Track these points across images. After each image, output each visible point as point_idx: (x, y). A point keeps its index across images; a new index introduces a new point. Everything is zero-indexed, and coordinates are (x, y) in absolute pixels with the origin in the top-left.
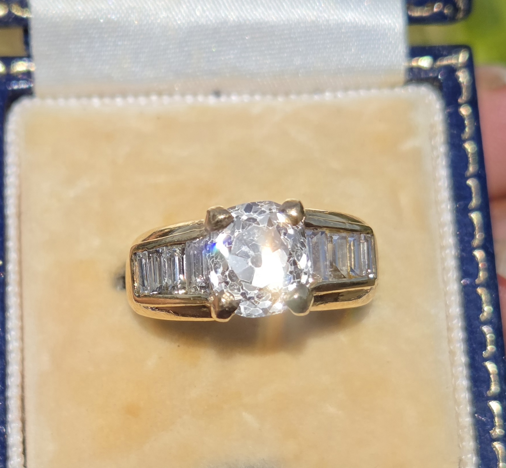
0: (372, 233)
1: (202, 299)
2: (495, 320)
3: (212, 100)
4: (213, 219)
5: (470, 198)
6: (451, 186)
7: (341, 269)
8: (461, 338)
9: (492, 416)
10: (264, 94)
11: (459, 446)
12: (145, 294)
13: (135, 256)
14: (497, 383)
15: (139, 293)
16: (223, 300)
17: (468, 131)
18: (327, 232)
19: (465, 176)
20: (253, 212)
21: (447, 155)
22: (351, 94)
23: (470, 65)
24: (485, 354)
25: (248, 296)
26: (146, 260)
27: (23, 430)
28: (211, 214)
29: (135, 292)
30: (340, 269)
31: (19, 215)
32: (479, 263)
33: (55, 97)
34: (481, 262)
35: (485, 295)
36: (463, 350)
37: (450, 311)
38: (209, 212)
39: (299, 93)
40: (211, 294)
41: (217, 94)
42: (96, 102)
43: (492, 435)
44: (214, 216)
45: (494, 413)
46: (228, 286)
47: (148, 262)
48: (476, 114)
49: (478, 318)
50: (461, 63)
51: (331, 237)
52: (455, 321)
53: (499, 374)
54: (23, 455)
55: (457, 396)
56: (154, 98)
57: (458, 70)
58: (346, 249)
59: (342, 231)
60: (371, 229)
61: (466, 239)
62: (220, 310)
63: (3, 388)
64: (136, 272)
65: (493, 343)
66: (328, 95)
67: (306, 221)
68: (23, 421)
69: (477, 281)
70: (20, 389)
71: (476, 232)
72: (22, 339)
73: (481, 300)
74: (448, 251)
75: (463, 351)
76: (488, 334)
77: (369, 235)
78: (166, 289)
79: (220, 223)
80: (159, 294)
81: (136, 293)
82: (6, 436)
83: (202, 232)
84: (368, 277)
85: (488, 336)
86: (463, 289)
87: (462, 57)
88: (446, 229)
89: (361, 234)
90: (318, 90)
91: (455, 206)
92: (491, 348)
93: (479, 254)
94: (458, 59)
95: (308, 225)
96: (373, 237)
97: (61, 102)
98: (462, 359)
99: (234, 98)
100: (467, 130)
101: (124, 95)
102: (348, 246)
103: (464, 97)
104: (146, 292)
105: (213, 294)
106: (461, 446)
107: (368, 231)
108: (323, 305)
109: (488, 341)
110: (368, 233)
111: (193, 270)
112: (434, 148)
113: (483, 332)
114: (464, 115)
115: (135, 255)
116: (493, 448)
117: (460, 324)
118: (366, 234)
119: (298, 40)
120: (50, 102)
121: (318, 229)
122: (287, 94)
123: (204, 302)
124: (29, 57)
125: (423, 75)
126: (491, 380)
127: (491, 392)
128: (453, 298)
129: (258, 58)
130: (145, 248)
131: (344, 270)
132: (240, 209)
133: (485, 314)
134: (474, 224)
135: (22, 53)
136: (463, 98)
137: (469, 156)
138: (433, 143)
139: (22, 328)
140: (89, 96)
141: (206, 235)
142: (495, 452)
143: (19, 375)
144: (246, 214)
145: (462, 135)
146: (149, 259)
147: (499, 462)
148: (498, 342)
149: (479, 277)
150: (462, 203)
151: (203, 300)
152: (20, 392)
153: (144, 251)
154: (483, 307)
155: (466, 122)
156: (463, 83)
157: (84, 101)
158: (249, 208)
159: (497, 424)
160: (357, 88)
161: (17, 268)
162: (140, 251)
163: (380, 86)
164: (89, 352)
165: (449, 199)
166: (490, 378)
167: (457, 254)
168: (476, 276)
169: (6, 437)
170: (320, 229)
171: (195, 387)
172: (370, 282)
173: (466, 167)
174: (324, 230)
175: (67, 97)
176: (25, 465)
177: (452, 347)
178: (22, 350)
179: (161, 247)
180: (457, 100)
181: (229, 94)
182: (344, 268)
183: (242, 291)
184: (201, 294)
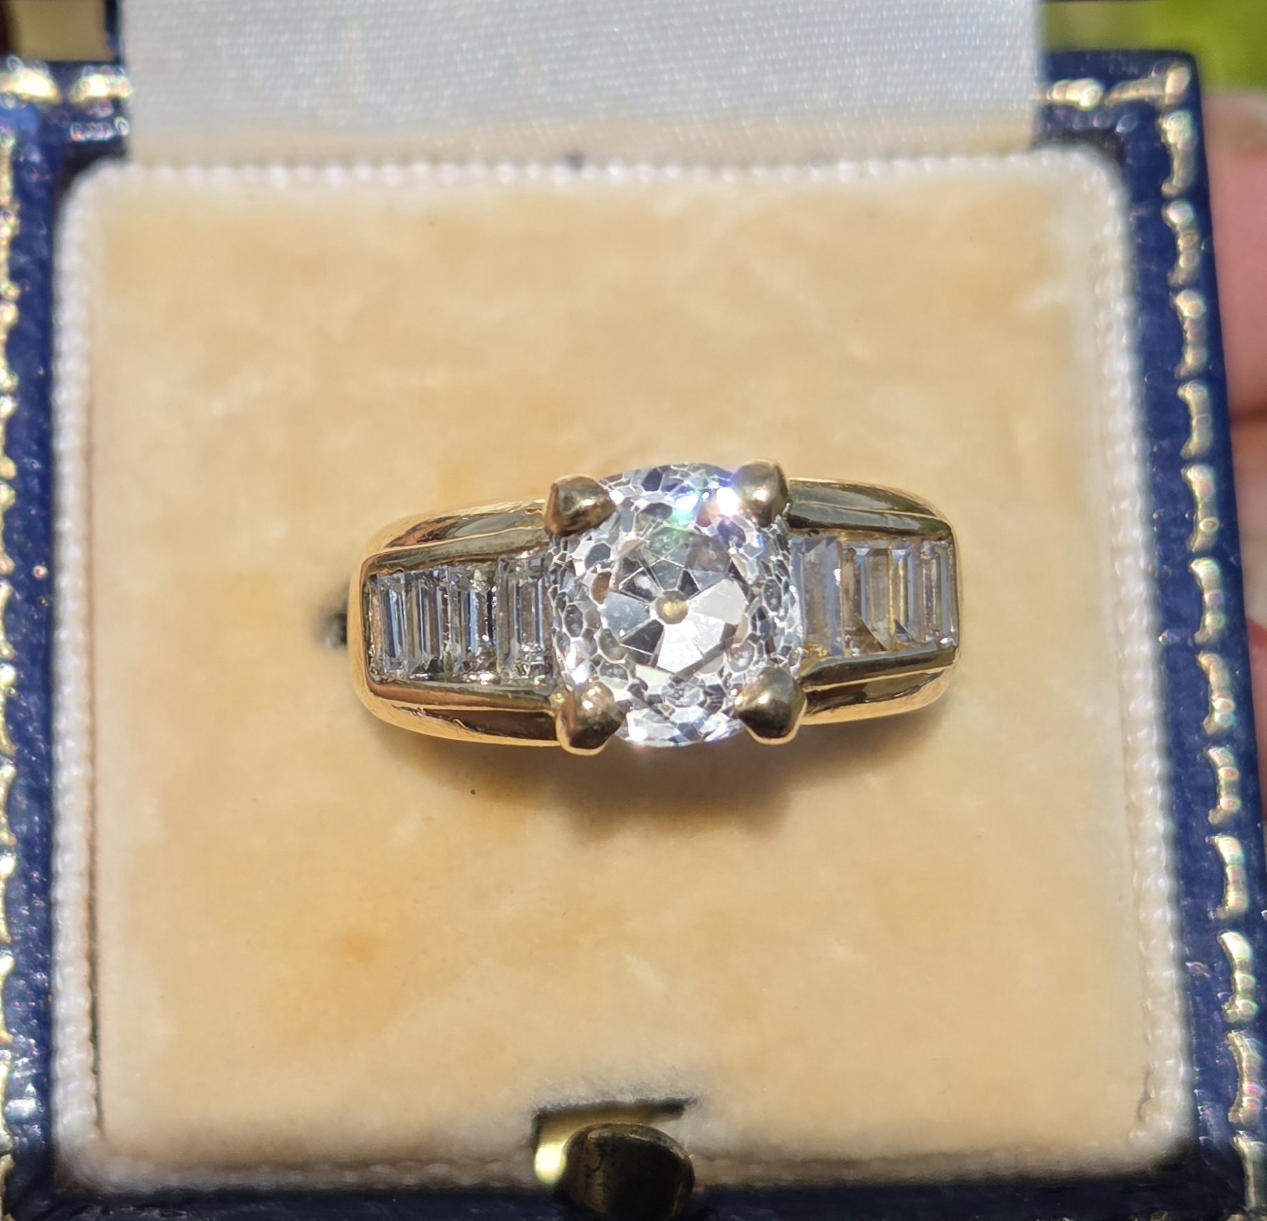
0: (951, 537)
1: (536, 697)
2: (1240, 735)
3: (561, 176)
4: (567, 508)
5: (1186, 432)
6: (1139, 401)
7: (875, 625)
8: (1157, 772)
9: (1229, 969)
10: (688, 162)
11: (1146, 1039)
12: (396, 676)
13: (373, 583)
14: (1242, 886)
15: (381, 672)
16: (587, 705)
17: (1185, 263)
18: (843, 538)
19: (1176, 376)
20: (663, 490)
21: (1132, 323)
22: (902, 166)
23: (1193, 101)
24: (1214, 818)
25: (647, 694)
26: (399, 593)
27: (93, 982)
28: (562, 494)
29: (372, 671)
30: (872, 627)
31: (88, 454)
32: (1205, 591)
33: (178, 163)
34: (1210, 588)
35: (1217, 670)
36: (1161, 804)
37: (1132, 706)
38: (556, 489)
39: (774, 162)
40: (558, 687)
41: (575, 160)
42: (278, 175)
43: (1228, 1014)
44: (568, 501)
45: (1232, 959)
46: (598, 669)
47: (404, 598)
48: (1205, 223)
49: (1200, 728)
50: (1171, 96)
51: (852, 551)
52: (1143, 733)
53: (1248, 866)
54: (91, 1044)
55: (1143, 916)
56: (421, 169)
57: (1164, 114)
58: (886, 579)
59: (877, 535)
60: (947, 528)
61: (1174, 531)
62: (580, 728)
63: (45, 880)
64: (375, 622)
65: (1234, 790)
66: (845, 170)
67: (793, 513)
68: (92, 959)
69: (1199, 637)
70: (85, 881)
71: (1197, 516)
72: (92, 759)
73: (1207, 682)
74: (1129, 560)
75: (1162, 807)
76: (1222, 766)
77: (943, 542)
78: (448, 668)
79: (582, 518)
80: (431, 679)
81: (374, 673)
82: (50, 997)
83: (539, 533)
84: (939, 645)
85: (1222, 773)
86: (1165, 654)
87: (1173, 82)
88: (1125, 505)
89: (923, 540)
90: (822, 157)
91: (1148, 452)
92: (1227, 803)
93: (1204, 569)
94: (1163, 85)
95: (796, 523)
96: (952, 546)
97: (194, 175)
98: (1158, 824)
99: (616, 172)
100: (1181, 262)
101: (347, 160)
102: (891, 572)
103: (1177, 181)
104: (399, 672)
105: (562, 686)
106: (1150, 1038)
107: (940, 531)
108: (827, 713)
109: (1222, 783)
110: (940, 539)
111: (513, 626)
112: (1100, 304)
113: (1211, 762)
114: (1174, 225)
115: (373, 581)
116: (1229, 1045)
117: (1155, 740)
118: (935, 540)
119: (776, 34)
120: (165, 174)
121: (821, 533)
122: (744, 164)
123: (539, 705)
124: (115, 62)
125: (1076, 125)
126: (1227, 879)
127: (1227, 908)
128: (1139, 675)
129: (677, 77)
130: (398, 567)
131: (882, 630)
132: (631, 482)
133: (1217, 717)
134: (1195, 496)
135: (101, 52)
136: (1174, 182)
137: (1187, 326)
138: (1098, 290)
139: (92, 732)
140: (262, 162)
141: (547, 544)
142: (1233, 1056)
143: (84, 846)
144: (645, 493)
145: (1169, 274)
146: (407, 592)
147: (1242, 1080)
148: (1248, 788)
149: (1204, 626)
150: (1166, 444)
151: (538, 701)
152: (86, 890)
153: (396, 572)
154: (1212, 700)
155: (1181, 243)
156: (1175, 145)
157: (250, 174)
158: (653, 480)
159: (1239, 987)
160: (916, 153)
161: (81, 584)
162: (385, 571)
163: (972, 150)
164: (255, 799)
165: (1135, 432)
166: (1224, 874)
167: (1150, 568)
168: (1197, 624)
169: (50, 999)
170: (824, 532)
171: (512, 891)
172: (944, 657)
173: (1179, 356)
174: (835, 532)
175: (207, 163)
176: (96, 1069)
177: (1133, 796)
178: (92, 786)
179: (437, 565)
180: (1160, 186)
181: (602, 163)
182: (881, 626)
183: (631, 681)
184: (533, 686)
